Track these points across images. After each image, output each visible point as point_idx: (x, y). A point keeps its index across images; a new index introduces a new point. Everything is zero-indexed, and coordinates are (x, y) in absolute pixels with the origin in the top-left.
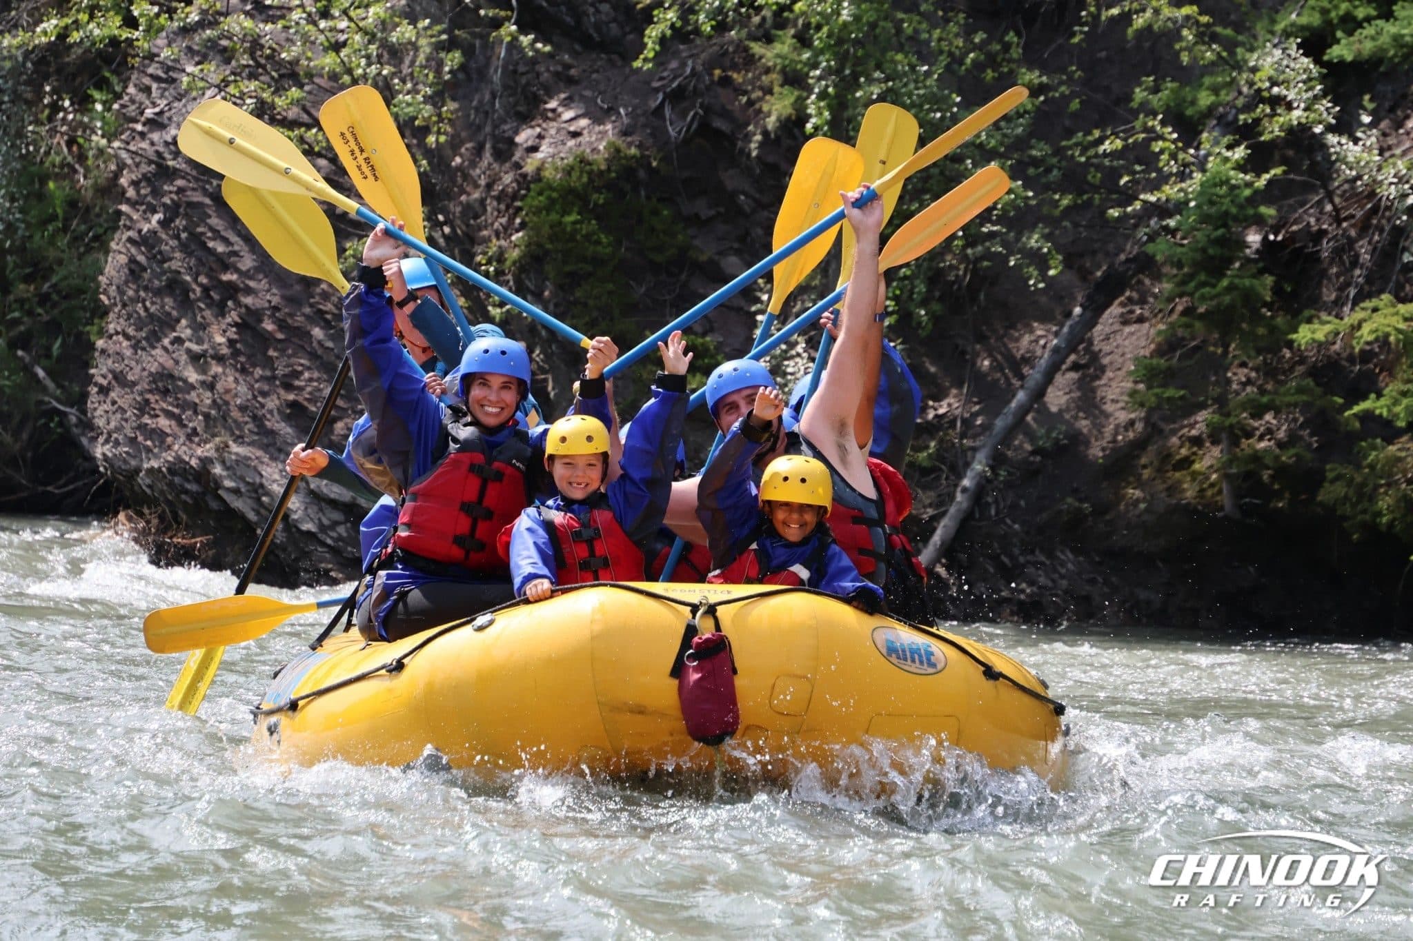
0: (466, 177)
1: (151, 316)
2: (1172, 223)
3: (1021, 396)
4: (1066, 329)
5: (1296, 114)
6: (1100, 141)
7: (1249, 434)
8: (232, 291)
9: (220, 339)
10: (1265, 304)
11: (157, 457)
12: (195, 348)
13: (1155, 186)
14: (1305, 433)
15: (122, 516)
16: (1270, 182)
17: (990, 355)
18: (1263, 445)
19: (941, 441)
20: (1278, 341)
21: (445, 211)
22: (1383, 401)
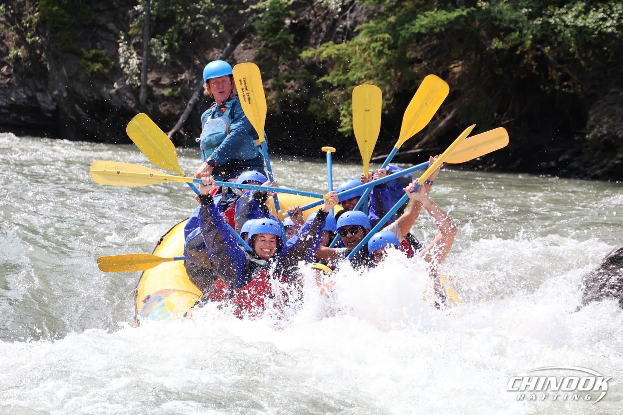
2: (260, 15)
4: (225, 51)
7: (285, 87)
10: (291, 44)
13: (255, 3)
14: (304, 88)
17: (199, 59)
18: (290, 91)
19: (182, 88)
20: (295, 56)
21: (10, 5)
22: (330, 77)
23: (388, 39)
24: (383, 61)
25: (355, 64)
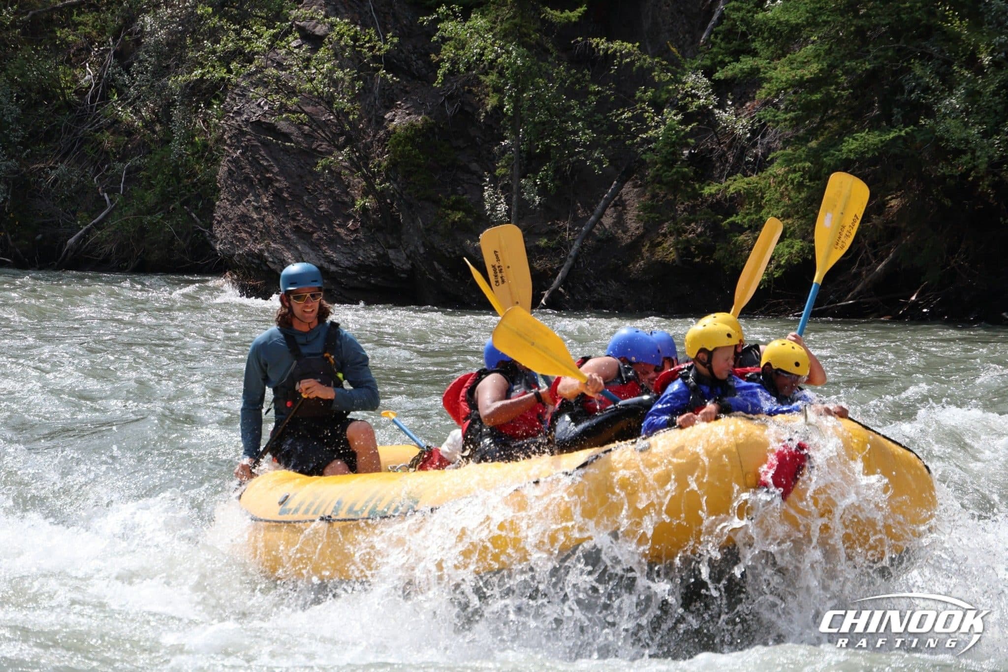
0: (365, 132)
1: (238, 192)
2: (652, 146)
3: (592, 218)
4: (610, 191)
5: (702, 101)
6: (623, 113)
7: (685, 232)
8: (270, 181)
9: (265, 201)
10: (691, 179)
11: (241, 249)
12: (256, 204)
13: (645, 132)
14: (708, 231)
15: (227, 274)
16: (692, 129)
17: (580, 201)
18: (691, 236)
19: (561, 237)
20: (696, 194)
21: (356, 146)
22: (739, 217)
23: (809, 168)
24: (803, 195)
25: (770, 200)
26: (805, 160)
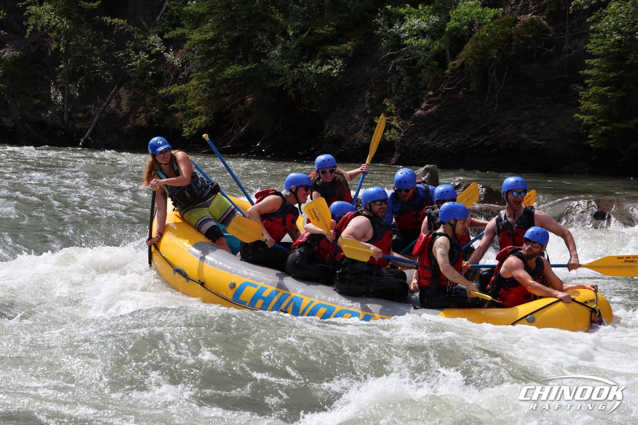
2: (134, 69)
3: (105, 104)
4: (113, 91)
5: (158, 48)
6: (119, 53)
7: (150, 111)
10: (153, 86)
13: (131, 62)
14: (161, 111)
16: (153, 62)
18: (153, 113)
19: (89, 113)
20: (155, 93)
22: (176, 105)
23: (209, 82)
25: (191, 97)
26: (207, 78)
